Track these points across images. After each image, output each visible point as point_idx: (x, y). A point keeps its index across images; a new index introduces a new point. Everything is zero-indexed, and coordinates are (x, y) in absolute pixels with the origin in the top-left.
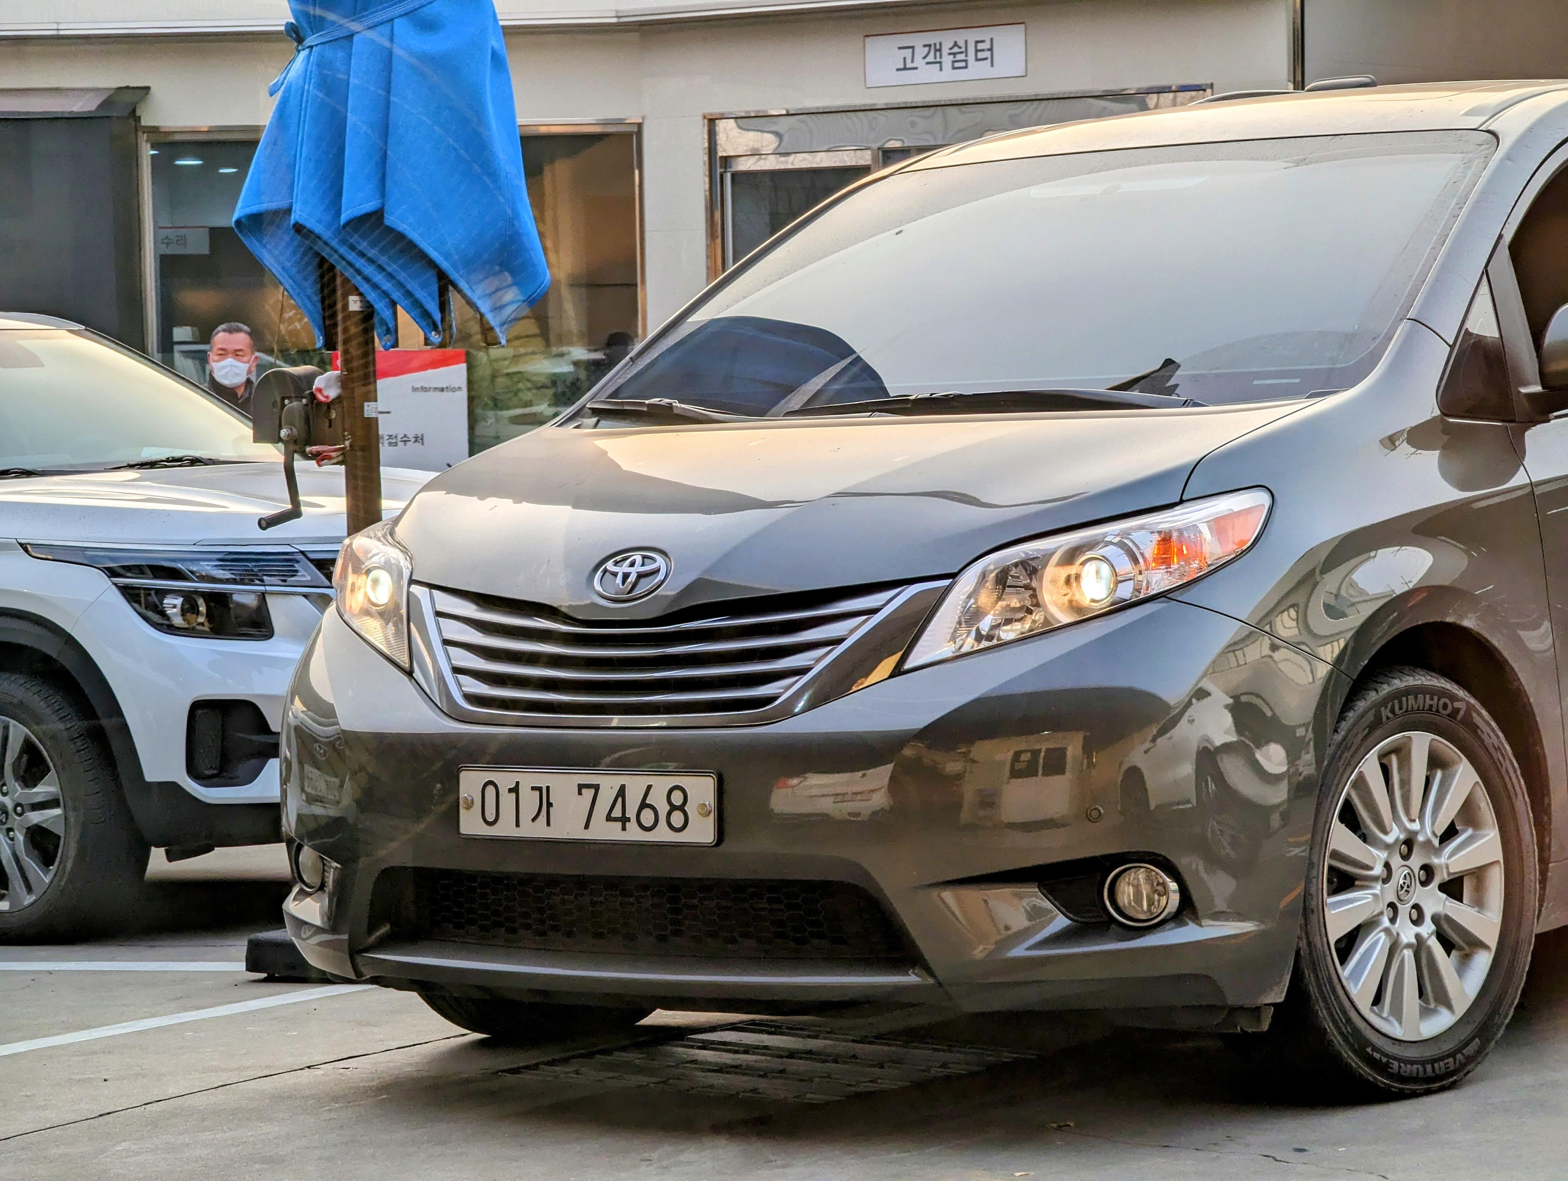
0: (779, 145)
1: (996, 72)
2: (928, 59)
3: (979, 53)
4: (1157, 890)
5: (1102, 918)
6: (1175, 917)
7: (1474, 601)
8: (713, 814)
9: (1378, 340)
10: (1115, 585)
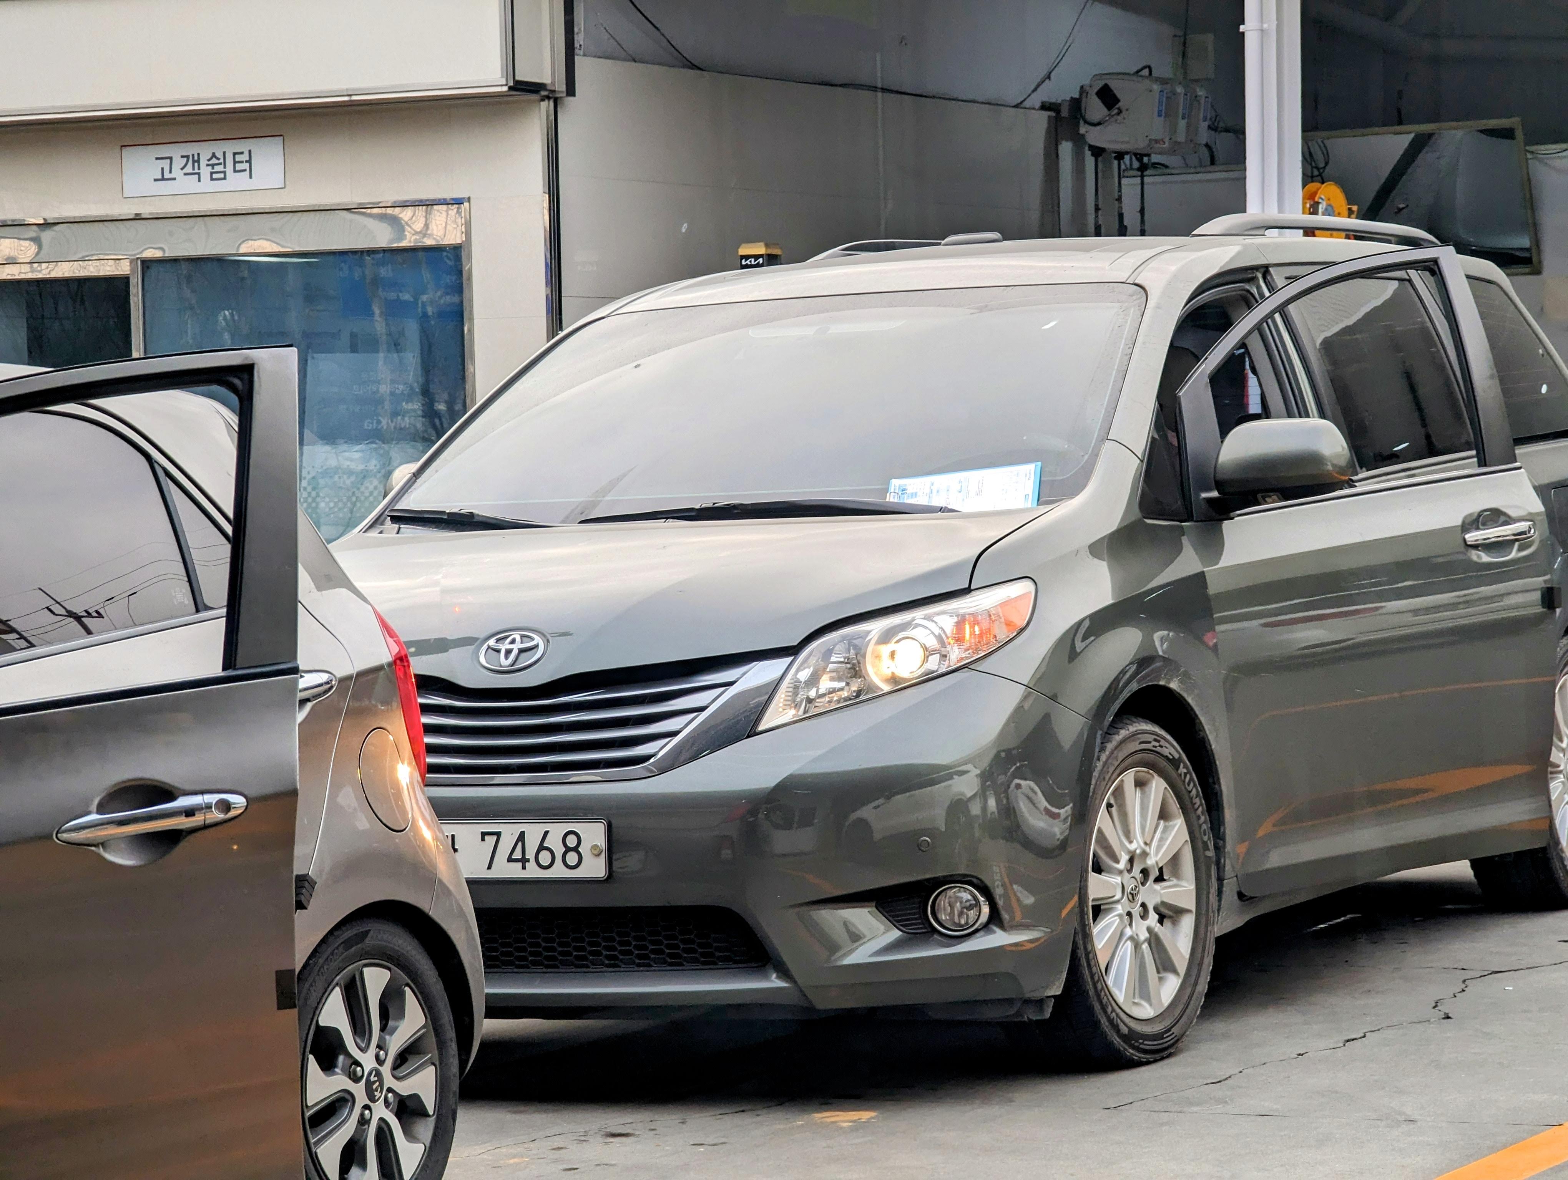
0: (38, 254)
1: (255, 184)
2: (186, 171)
3: (237, 165)
4: (971, 905)
5: (925, 928)
6: (986, 926)
7: (1177, 668)
8: (604, 853)
9: (1086, 457)
10: (926, 659)
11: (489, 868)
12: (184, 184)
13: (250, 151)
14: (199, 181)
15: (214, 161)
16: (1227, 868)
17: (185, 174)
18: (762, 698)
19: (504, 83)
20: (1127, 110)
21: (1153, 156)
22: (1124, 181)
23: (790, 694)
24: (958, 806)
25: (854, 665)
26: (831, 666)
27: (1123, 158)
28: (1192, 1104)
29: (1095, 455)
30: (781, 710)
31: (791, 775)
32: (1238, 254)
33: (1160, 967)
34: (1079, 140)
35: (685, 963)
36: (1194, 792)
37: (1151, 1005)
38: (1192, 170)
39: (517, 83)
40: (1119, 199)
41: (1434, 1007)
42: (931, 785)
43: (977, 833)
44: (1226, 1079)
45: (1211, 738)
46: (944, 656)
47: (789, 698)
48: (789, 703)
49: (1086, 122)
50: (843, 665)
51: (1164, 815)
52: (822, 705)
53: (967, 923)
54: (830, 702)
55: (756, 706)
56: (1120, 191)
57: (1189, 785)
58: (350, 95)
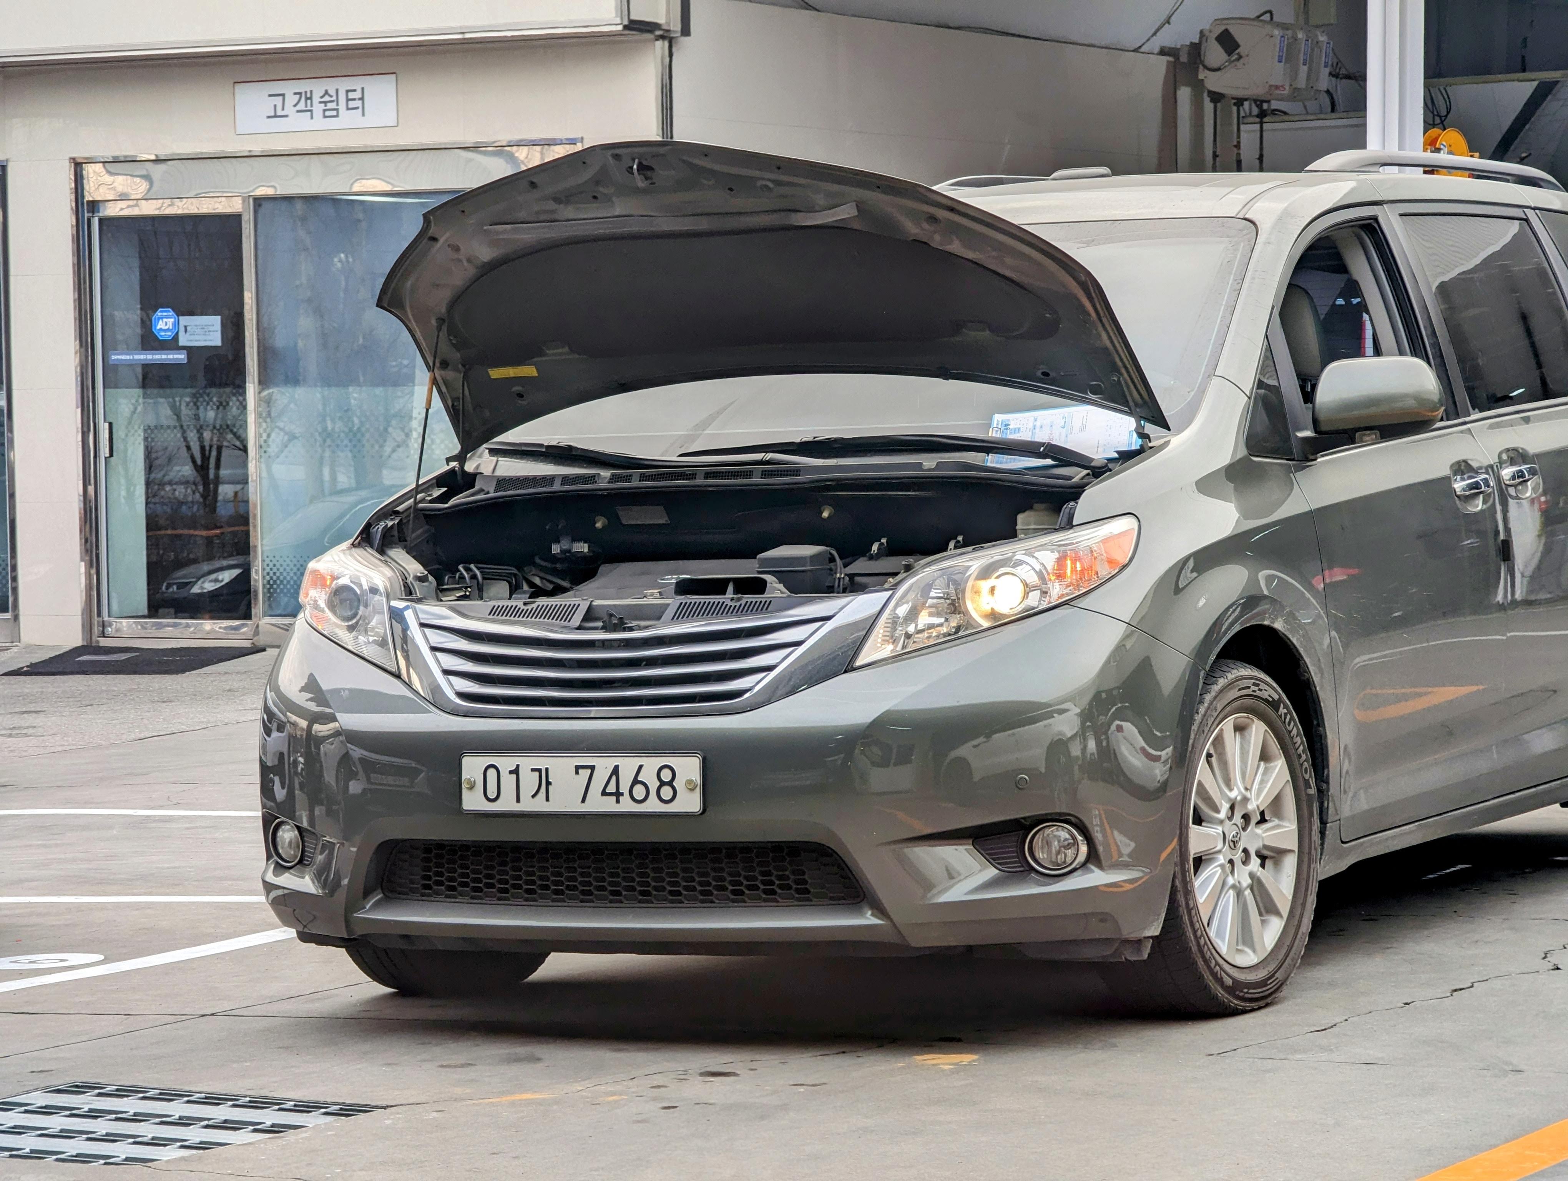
0: (149, 190)
1: (367, 121)
2: (299, 107)
3: (350, 102)
4: (1069, 844)
5: (1022, 866)
6: (1084, 865)
7: (1283, 607)
8: (698, 788)
9: (1192, 393)
10: (1026, 595)
11: (583, 801)
12: (296, 121)
13: (363, 89)
14: (312, 118)
15: (327, 98)
16: (1330, 812)
17: (298, 111)
18: (860, 633)
19: (619, 22)
20: (1247, 56)
21: (1272, 102)
22: (1242, 127)
23: (889, 629)
24: (1058, 746)
25: (954, 600)
26: (930, 602)
27: (1242, 105)
28: (1296, 1051)
29: (1202, 392)
30: (879, 645)
31: (887, 713)
32: (1352, 191)
33: (1263, 910)
34: (1198, 86)
35: (780, 900)
36: (1295, 732)
37: (1254, 951)
38: (1312, 117)
39: (632, 22)
40: (1238, 146)
41: (1544, 958)
42: (1030, 724)
43: (1077, 773)
44: (1332, 1027)
45: (1316, 679)
46: (1044, 593)
47: (888, 634)
48: (887, 638)
49: (1206, 67)
50: (943, 601)
51: (1265, 757)
52: (921, 640)
53: (1065, 862)
54: (929, 637)
55: (854, 642)
56: (1239, 136)
57: (1289, 724)
58: (463, 33)
